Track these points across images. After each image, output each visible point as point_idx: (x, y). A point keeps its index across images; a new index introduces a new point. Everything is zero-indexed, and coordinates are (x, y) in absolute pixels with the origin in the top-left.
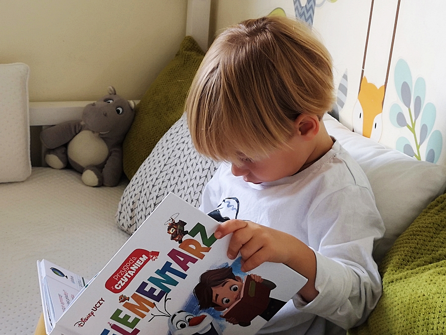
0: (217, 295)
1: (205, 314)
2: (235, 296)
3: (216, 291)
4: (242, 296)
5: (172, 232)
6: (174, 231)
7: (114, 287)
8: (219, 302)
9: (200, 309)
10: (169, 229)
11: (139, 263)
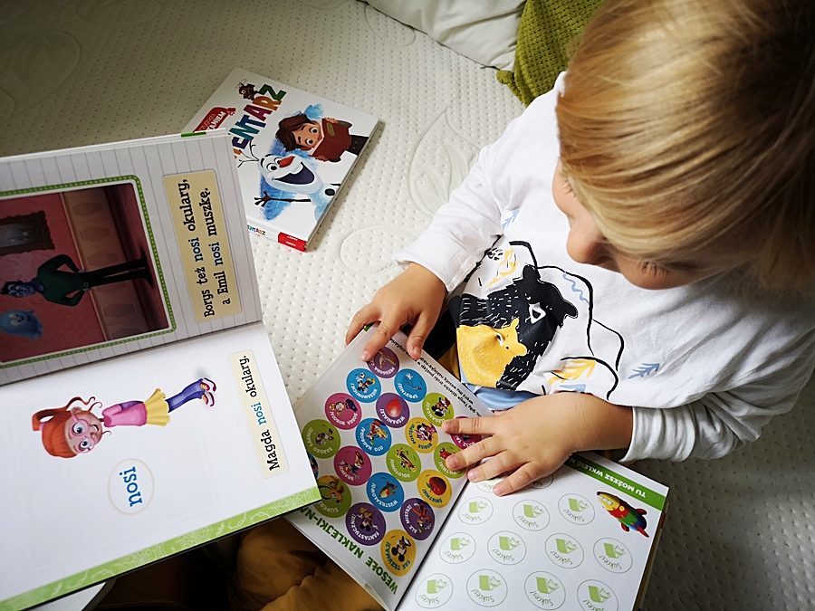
0: (299, 138)
1: (293, 155)
2: (317, 137)
3: (296, 134)
4: (323, 136)
6: (244, 92)
8: (303, 143)
9: (287, 151)
10: (240, 91)
11: (218, 119)
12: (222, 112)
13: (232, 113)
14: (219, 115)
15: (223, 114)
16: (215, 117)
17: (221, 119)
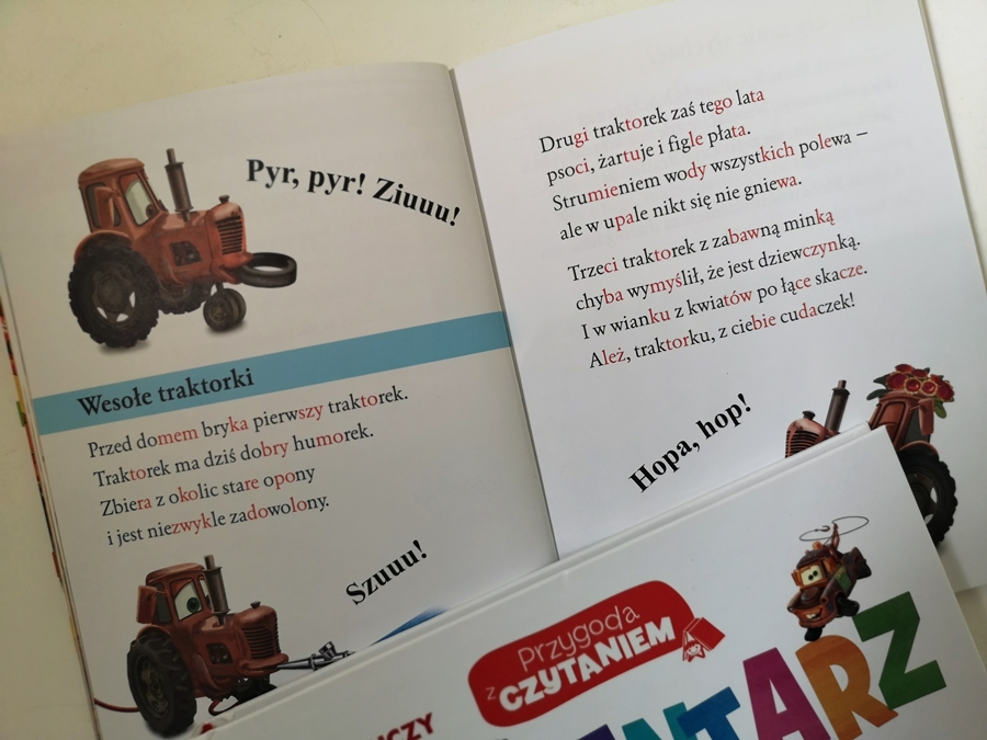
5: (807, 582)
6: (816, 579)
7: (497, 694)
10: (804, 564)
11: (634, 642)
12: (666, 622)
13: (694, 650)
14: (650, 627)
15: (664, 630)
16: (628, 628)
17: (639, 650)
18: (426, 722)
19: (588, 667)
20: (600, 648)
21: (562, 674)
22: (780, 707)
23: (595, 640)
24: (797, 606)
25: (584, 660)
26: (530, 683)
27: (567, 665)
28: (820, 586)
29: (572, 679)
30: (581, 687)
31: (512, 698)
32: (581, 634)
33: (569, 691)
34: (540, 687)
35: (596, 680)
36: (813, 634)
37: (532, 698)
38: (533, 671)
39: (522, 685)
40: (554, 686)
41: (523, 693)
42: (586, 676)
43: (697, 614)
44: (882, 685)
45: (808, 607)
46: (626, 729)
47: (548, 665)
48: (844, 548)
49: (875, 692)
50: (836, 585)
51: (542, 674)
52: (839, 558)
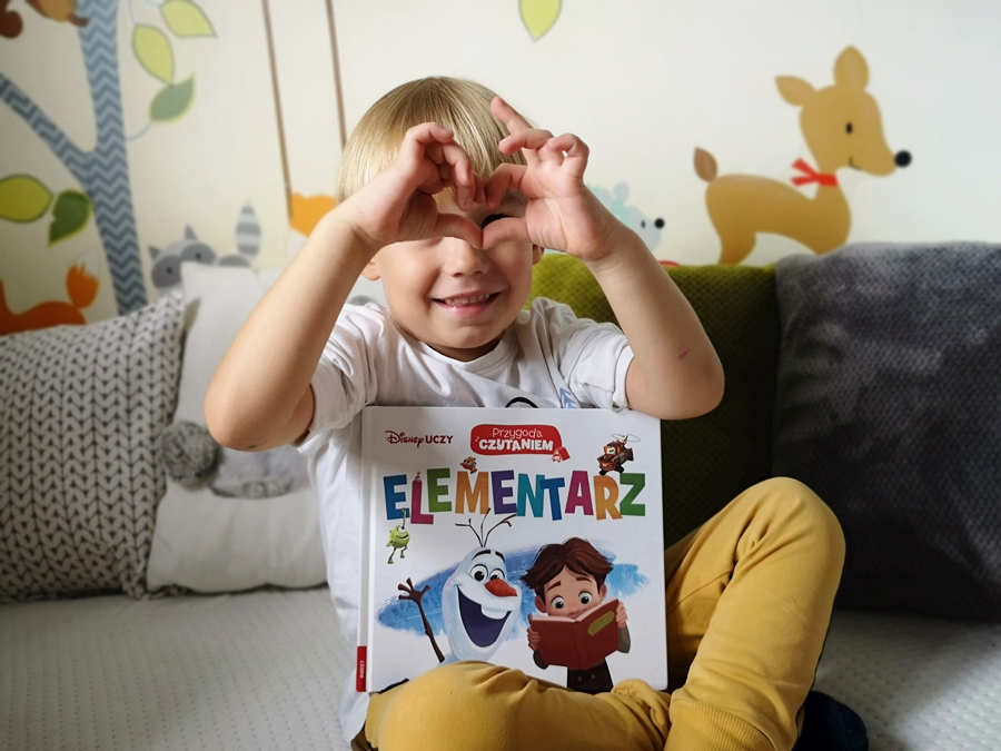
0: (559, 584)
2: (574, 609)
3: (565, 576)
4: (580, 619)
5: (608, 452)
6: (612, 453)
7: (479, 440)
8: (550, 594)
11: (536, 445)
12: (551, 443)
13: (557, 458)
14: (545, 442)
15: (549, 446)
16: (536, 438)
17: (537, 448)
18: (450, 439)
19: (516, 446)
20: (523, 441)
21: (506, 444)
22: (580, 494)
23: (523, 437)
24: (601, 459)
25: (516, 442)
26: (493, 442)
27: (509, 442)
28: (613, 456)
29: (508, 448)
30: (510, 452)
31: (484, 444)
32: (519, 433)
33: (505, 452)
34: (496, 445)
35: (517, 452)
36: (603, 473)
37: (491, 448)
38: (496, 438)
39: (490, 441)
40: (501, 447)
41: (489, 444)
42: (514, 449)
43: (563, 445)
44: (621, 504)
45: (606, 462)
46: (520, 475)
47: (502, 438)
48: (627, 446)
49: (617, 505)
50: (619, 458)
51: (499, 441)
52: (623, 449)
